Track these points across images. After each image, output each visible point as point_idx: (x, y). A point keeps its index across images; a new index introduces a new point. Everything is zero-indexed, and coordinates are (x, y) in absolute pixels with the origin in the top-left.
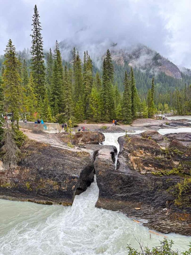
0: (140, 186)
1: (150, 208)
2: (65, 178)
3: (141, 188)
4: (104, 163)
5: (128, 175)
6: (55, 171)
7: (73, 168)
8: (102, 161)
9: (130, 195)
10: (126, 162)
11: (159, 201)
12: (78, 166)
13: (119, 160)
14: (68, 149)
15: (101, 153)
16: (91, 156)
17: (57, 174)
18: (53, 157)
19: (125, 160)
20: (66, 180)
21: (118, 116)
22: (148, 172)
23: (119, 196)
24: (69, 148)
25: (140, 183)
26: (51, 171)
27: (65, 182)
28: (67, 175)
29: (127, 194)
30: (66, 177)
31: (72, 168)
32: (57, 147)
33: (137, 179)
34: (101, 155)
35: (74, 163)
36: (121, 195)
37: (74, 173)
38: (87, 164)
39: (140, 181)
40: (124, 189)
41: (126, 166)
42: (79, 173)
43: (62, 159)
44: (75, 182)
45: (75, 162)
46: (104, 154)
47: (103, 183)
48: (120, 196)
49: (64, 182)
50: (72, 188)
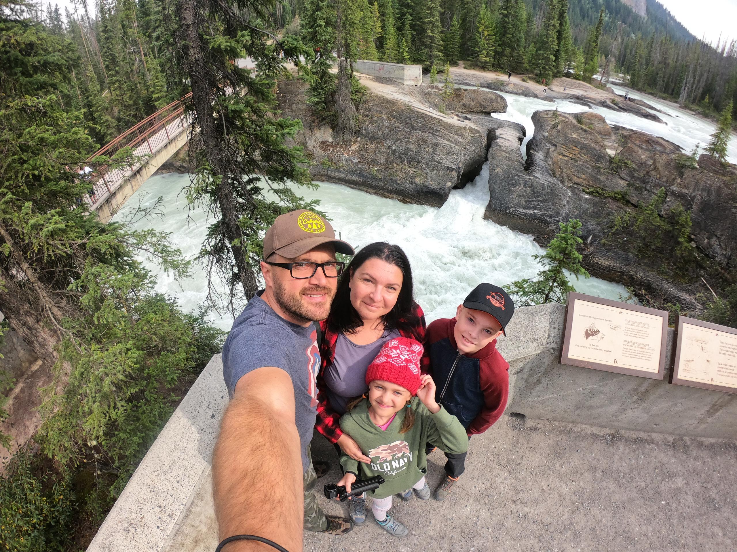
4: (508, 155)
5: (543, 184)
6: (419, 153)
8: (504, 151)
12: (460, 152)
13: (533, 155)
14: (441, 118)
15: (501, 136)
18: (416, 129)
20: (437, 171)
22: (576, 186)
23: (521, 211)
24: (444, 117)
25: (560, 199)
26: (413, 152)
30: (438, 166)
31: (449, 153)
32: (422, 111)
33: (556, 192)
34: (502, 140)
35: (453, 145)
36: (524, 211)
37: (452, 162)
38: (475, 151)
40: (532, 203)
41: (543, 167)
42: (461, 163)
43: (431, 135)
44: (452, 177)
46: (507, 138)
47: (499, 187)
49: (434, 173)
50: (445, 185)
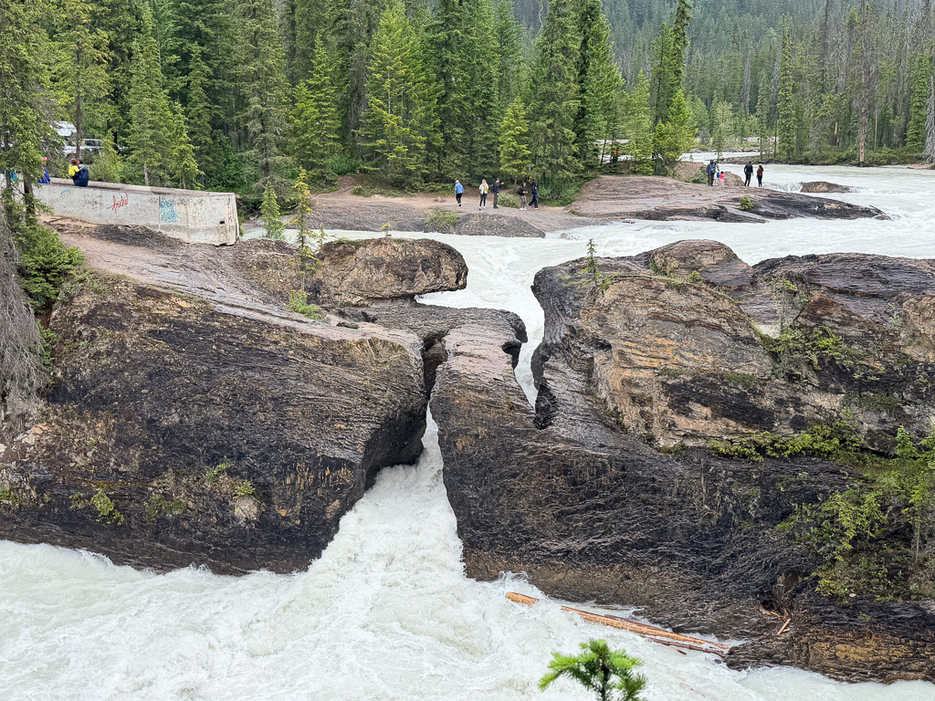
0: (652, 504)
1: (702, 607)
2: (289, 467)
3: (660, 515)
4: (483, 397)
5: (596, 456)
6: (239, 429)
7: (327, 417)
8: (471, 388)
9: (606, 547)
10: (582, 393)
11: (742, 574)
12: (354, 410)
13: (553, 383)
14: (298, 326)
15: (460, 349)
16: (413, 362)
17: (251, 443)
19: (580, 384)
20: (296, 474)
21: (509, 161)
22: (690, 443)
23: (554, 548)
24: (302, 322)
25: (655, 491)
26: (222, 429)
27: (293, 484)
28: (303, 450)
29: (591, 540)
30: (298, 459)
31: (323, 418)
32: (241, 312)
33: (640, 472)
34: (462, 360)
35: (334, 394)
37: (335, 444)
38: (395, 403)
39: (654, 480)
40: (577, 516)
41: (586, 410)
42: (361, 442)
43: (270, 375)
44: (339, 486)
45: (339, 391)
46: (477, 353)
47: (478, 491)
48: (559, 551)
49: (288, 481)
50: (324, 513)
